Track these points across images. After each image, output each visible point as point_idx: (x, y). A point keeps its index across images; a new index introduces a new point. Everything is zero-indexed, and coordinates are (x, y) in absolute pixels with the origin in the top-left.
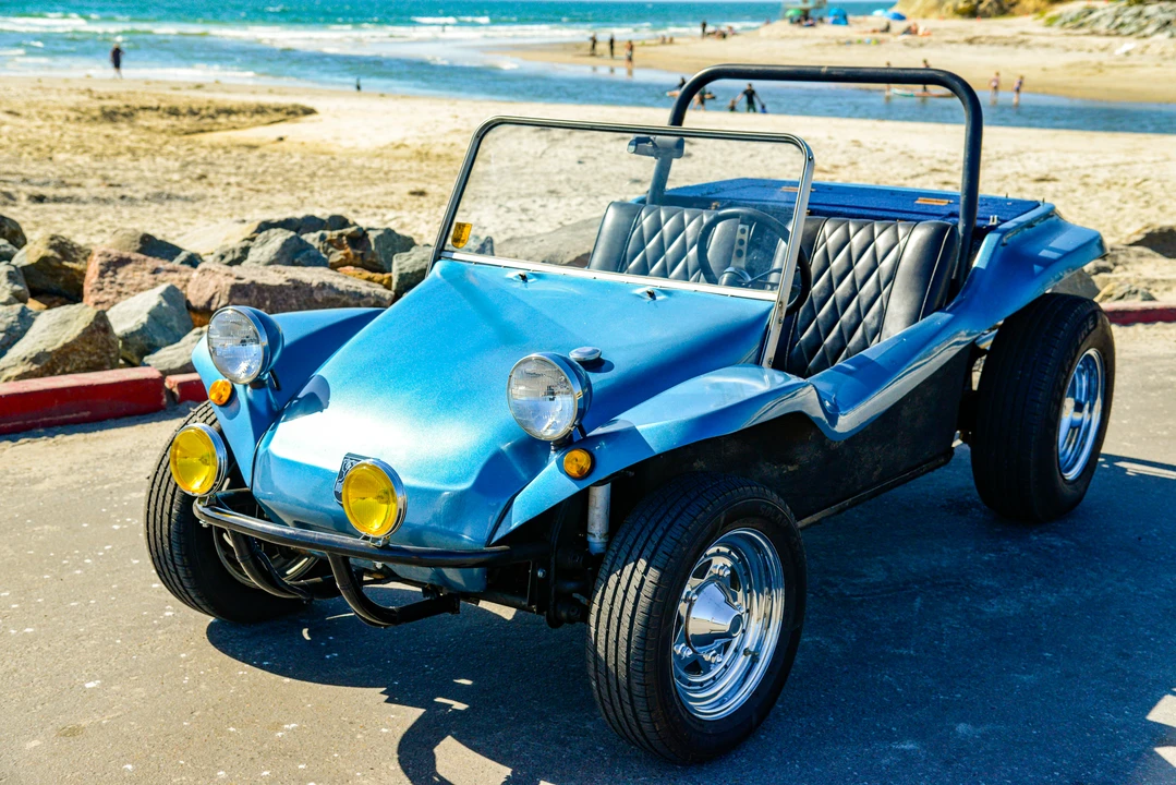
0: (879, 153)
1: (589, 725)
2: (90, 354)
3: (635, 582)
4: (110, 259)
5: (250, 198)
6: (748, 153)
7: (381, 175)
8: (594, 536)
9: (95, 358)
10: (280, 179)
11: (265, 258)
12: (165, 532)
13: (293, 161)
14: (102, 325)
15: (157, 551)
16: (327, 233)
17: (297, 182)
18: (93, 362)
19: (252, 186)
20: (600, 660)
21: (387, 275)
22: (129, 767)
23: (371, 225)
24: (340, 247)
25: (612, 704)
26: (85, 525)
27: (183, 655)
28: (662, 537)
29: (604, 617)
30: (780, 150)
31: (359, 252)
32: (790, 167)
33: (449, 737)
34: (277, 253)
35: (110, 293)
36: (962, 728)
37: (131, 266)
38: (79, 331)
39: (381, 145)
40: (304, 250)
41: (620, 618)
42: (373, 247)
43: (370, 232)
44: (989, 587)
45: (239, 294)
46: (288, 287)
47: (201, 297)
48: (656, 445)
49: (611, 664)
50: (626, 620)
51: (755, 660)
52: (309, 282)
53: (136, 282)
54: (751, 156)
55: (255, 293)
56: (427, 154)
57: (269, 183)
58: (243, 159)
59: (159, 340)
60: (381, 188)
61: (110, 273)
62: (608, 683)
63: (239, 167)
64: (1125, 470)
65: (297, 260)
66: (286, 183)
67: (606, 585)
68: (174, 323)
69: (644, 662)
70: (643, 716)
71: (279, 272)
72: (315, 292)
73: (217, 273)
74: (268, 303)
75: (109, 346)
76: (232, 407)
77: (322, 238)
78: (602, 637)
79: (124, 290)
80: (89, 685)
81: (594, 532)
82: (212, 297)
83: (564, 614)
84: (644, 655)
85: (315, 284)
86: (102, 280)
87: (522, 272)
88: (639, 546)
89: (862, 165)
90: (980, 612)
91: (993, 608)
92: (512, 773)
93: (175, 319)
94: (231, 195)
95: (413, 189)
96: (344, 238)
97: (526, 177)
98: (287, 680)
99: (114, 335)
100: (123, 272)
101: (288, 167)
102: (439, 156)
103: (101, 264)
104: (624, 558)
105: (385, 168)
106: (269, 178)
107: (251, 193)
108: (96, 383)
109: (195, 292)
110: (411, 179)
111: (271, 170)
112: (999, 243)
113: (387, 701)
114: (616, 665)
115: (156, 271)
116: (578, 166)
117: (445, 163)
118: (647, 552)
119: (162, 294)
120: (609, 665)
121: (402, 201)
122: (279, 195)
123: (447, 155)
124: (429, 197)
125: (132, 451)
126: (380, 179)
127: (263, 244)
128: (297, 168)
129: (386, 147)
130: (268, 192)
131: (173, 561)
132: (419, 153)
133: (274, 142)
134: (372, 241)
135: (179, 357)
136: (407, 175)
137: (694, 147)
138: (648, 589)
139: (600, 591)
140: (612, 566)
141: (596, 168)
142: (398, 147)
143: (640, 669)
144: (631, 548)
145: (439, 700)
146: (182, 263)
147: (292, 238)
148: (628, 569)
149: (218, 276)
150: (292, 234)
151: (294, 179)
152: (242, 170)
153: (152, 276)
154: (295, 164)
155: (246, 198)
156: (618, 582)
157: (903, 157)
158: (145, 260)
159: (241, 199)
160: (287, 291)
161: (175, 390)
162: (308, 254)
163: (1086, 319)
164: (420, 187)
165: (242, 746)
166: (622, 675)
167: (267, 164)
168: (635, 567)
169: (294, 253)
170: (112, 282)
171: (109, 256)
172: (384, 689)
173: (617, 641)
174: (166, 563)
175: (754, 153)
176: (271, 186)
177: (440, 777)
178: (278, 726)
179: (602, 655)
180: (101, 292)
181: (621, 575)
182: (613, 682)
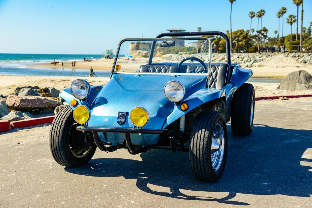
1: (181, 178)
3: (203, 134)
11: (24, 95)
12: (57, 142)
15: (54, 148)
20: (194, 155)
21: (58, 98)
22: (70, 197)
23: (49, 87)
24: (41, 92)
25: (197, 167)
26: (9, 154)
27: (63, 175)
28: (207, 123)
29: (195, 144)
31: (47, 93)
34: (27, 93)
41: (200, 144)
42: (51, 92)
43: (49, 89)
44: (246, 147)
45: (22, 102)
46: (36, 100)
47: (11, 104)
48: (204, 101)
50: (202, 144)
52: (41, 98)
55: (27, 101)
59: (3, 114)
67: (194, 136)
68: (5, 110)
71: (31, 97)
72: (43, 101)
73: (15, 97)
74: (30, 104)
77: (36, 90)
78: (195, 149)
80: (42, 183)
81: (182, 128)
82: (15, 103)
83: (177, 148)
84: (207, 152)
85: (43, 99)
87: (138, 75)
88: (202, 125)
91: (250, 150)
93: (5, 109)
96: (43, 90)
98: (96, 177)
104: (198, 129)
109: (9, 102)
112: (237, 69)
113: (126, 179)
114: (199, 156)
118: (204, 127)
120: (197, 156)
125: (8, 139)
127: (22, 91)
134: (50, 91)
135: (11, 117)
138: (206, 136)
139: (193, 138)
143: (206, 156)
145: (139, 177)
147: (30, 90)
148: (200, 132)
156: (198, 135)
161: (13, 125)
162: (35, 94)
166: (201, 158)
168: (202, 131)
169: (31, 93)
172: (123, 176)
173: (199, 150)
174: (57, 151)
177: (154, 191)
178: (102, 186)
181: (198, 133)
182: (198, 160)
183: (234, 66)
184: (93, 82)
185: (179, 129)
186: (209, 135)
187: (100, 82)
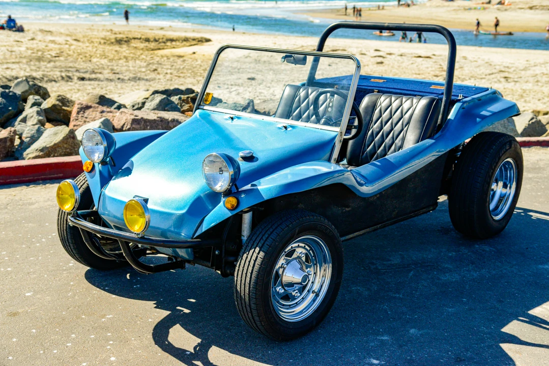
0: (475, 63)
2: (66, 148)
3: (254, 258)
4: (82, 106)
5: (175, 80)
6: (411, 62)
7: (236, 70)
8: (244, 236)
9: (68, 150)
10: (190, 71)
11: (152, 107)
13: (197, 63)
14: (72, 135)
15: (62, 236)
16: (182, 96)
17: (197, 73)
18: (68, 152)
19: (177, 74)
20: (238, 292)
22: (34, 331)
24: (188, 103)
25: (243, 312)
26: (47, 224)
27: (72, 283)
28: (267, 238)
29: (240, 273)
30: (427, 61)
32: (430, 69)
33: (178, 324)
34: (157, 105)
35: (81, 121)
36: (412, 331)
37: (91, 110)
38: (61, 138)
39: (239, 56)
40: (170, 104)
41: (246, 274)
44: (447, 268)
45: (135, 123)
46: (158, 120)
47: (119, 124)
48: (266, 196)
49: (242, 294)
51: (317, 295)
52: (167, 118)
53: (93, 117)
54: (412, 63)
55: (143, 123)
56: (259, 61)
57: (185, 73)
58: (175, 62)
60: (234, 77)
61: (82, 112)
62: (241, 303)
63: (173, 66)
64: (532, 216)
65: (166, 108)
66: (192, 73)
67: (242, 258)
69: (256, 294)
70: (257, 318)
71: (155, 113)
72: (170, 123)
73: (127, 113)
74: (148, 127)
75: (75, 145)
76: (93, 173)
77: (180, 98)
78: (239, 282)
79: (87, 120)
80: (28, 294)
82: (124, 124)
83: (228, 271)
84: (256, 291)
85: (170, 119)
86: (78, 115)
87: (232, 116)
88: (257, 242)
89: (466, 68)
90: (439, 279)
91: (446, 277)
92: (201, 342)
94: (167, 78)
95: (250, 77)
96: (189, 99)
97: (303, 72)
98: (114, 296)
99: (78, 140)
100: (88, 112)
101: (194, 66)
102: (265, 62)
103: (78, 108)
104: (250, 247)
105: (239, 67)
106: (185, 71)
107: (176, 78)
108: (66, 161)
109: (117, 122)
110: (249, 72)
111: (187, 67)
112: (461, 107)
113: (155, 307)
114: (244, 295)
115: (102, 112)
116: (328, 67)
117: (267, 65)
118: (260, 245)
119: (101, 122)
121: (243, 82)
122: (188, 79)
123: (269, 61)
124: (256, 81)
126: (235, 72)
127: (151, 101)
128: (198, 66)
129: (241, 57)
130: (184, 77)
131: (68, 241)
132: (256, 60)
133: (191, 55)
136: (248, 70)
137: (385, 59)
138: (259, 261)
139: (239, 261)
140: (245, 250)
141: (337, 68)
142: (246, 57)
143: (254, 297)
144: (254, 242)
145: (178, 308)
146: (115, 108)
147: (164, 98)
148: (252, 251)
149: (127, 115)
150: (165, 96)
151: (197, 71)
152: (174, 67)
153: (101, 114)
154: (198, 65)
155: (173, 80)
156: (247, 257)
157: (487, 65)
158: (98, 107)
159: (171, 80)
160: (157, 122)
162: (172, 106)
163: (505, 144)
164: (253, 76)
165: (85, 324)
166: (247, 299)
167: (185, 64)
168: (254, 251)
169: (165, 105)
170: (82, 117)
171: (82, 104)
172: (155, 302)
173: (245, 284)
174: (65, 241)
175: (414, 62)
176: (185, 75)
177: (169, 342)
178: (104, 316)
179: (239, 290)
180: (77, 121)
181: (248, 254)
182: (243, 302)
183: (459, 101)
184: (388, 56)
185: (241, 237)
186: (262, 261)
187: (401, 55)
